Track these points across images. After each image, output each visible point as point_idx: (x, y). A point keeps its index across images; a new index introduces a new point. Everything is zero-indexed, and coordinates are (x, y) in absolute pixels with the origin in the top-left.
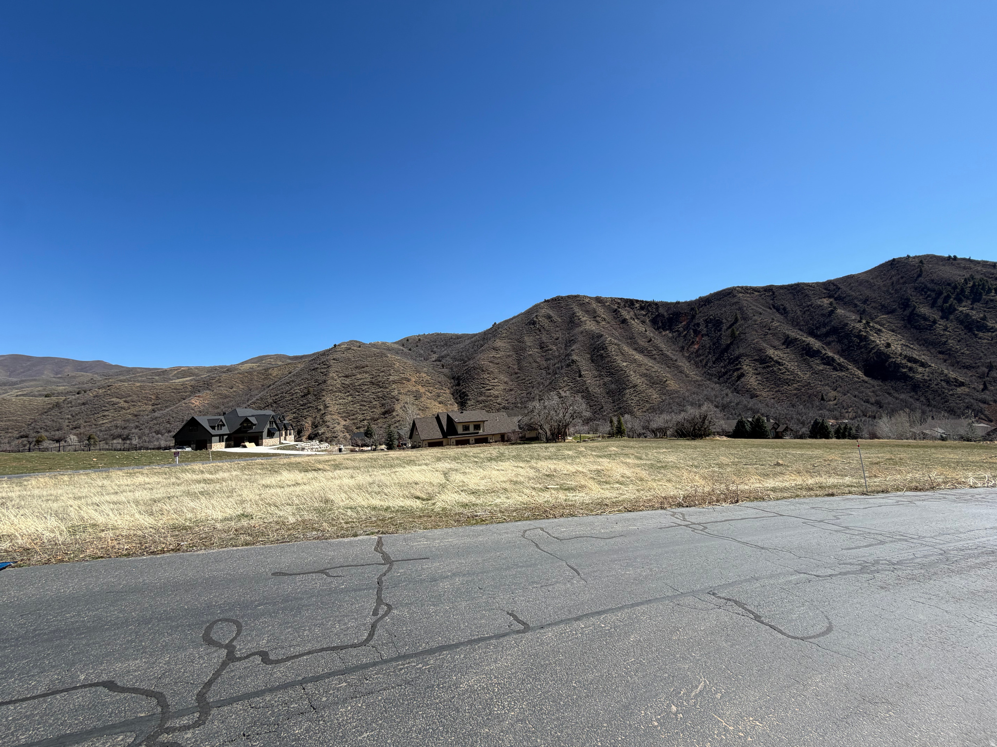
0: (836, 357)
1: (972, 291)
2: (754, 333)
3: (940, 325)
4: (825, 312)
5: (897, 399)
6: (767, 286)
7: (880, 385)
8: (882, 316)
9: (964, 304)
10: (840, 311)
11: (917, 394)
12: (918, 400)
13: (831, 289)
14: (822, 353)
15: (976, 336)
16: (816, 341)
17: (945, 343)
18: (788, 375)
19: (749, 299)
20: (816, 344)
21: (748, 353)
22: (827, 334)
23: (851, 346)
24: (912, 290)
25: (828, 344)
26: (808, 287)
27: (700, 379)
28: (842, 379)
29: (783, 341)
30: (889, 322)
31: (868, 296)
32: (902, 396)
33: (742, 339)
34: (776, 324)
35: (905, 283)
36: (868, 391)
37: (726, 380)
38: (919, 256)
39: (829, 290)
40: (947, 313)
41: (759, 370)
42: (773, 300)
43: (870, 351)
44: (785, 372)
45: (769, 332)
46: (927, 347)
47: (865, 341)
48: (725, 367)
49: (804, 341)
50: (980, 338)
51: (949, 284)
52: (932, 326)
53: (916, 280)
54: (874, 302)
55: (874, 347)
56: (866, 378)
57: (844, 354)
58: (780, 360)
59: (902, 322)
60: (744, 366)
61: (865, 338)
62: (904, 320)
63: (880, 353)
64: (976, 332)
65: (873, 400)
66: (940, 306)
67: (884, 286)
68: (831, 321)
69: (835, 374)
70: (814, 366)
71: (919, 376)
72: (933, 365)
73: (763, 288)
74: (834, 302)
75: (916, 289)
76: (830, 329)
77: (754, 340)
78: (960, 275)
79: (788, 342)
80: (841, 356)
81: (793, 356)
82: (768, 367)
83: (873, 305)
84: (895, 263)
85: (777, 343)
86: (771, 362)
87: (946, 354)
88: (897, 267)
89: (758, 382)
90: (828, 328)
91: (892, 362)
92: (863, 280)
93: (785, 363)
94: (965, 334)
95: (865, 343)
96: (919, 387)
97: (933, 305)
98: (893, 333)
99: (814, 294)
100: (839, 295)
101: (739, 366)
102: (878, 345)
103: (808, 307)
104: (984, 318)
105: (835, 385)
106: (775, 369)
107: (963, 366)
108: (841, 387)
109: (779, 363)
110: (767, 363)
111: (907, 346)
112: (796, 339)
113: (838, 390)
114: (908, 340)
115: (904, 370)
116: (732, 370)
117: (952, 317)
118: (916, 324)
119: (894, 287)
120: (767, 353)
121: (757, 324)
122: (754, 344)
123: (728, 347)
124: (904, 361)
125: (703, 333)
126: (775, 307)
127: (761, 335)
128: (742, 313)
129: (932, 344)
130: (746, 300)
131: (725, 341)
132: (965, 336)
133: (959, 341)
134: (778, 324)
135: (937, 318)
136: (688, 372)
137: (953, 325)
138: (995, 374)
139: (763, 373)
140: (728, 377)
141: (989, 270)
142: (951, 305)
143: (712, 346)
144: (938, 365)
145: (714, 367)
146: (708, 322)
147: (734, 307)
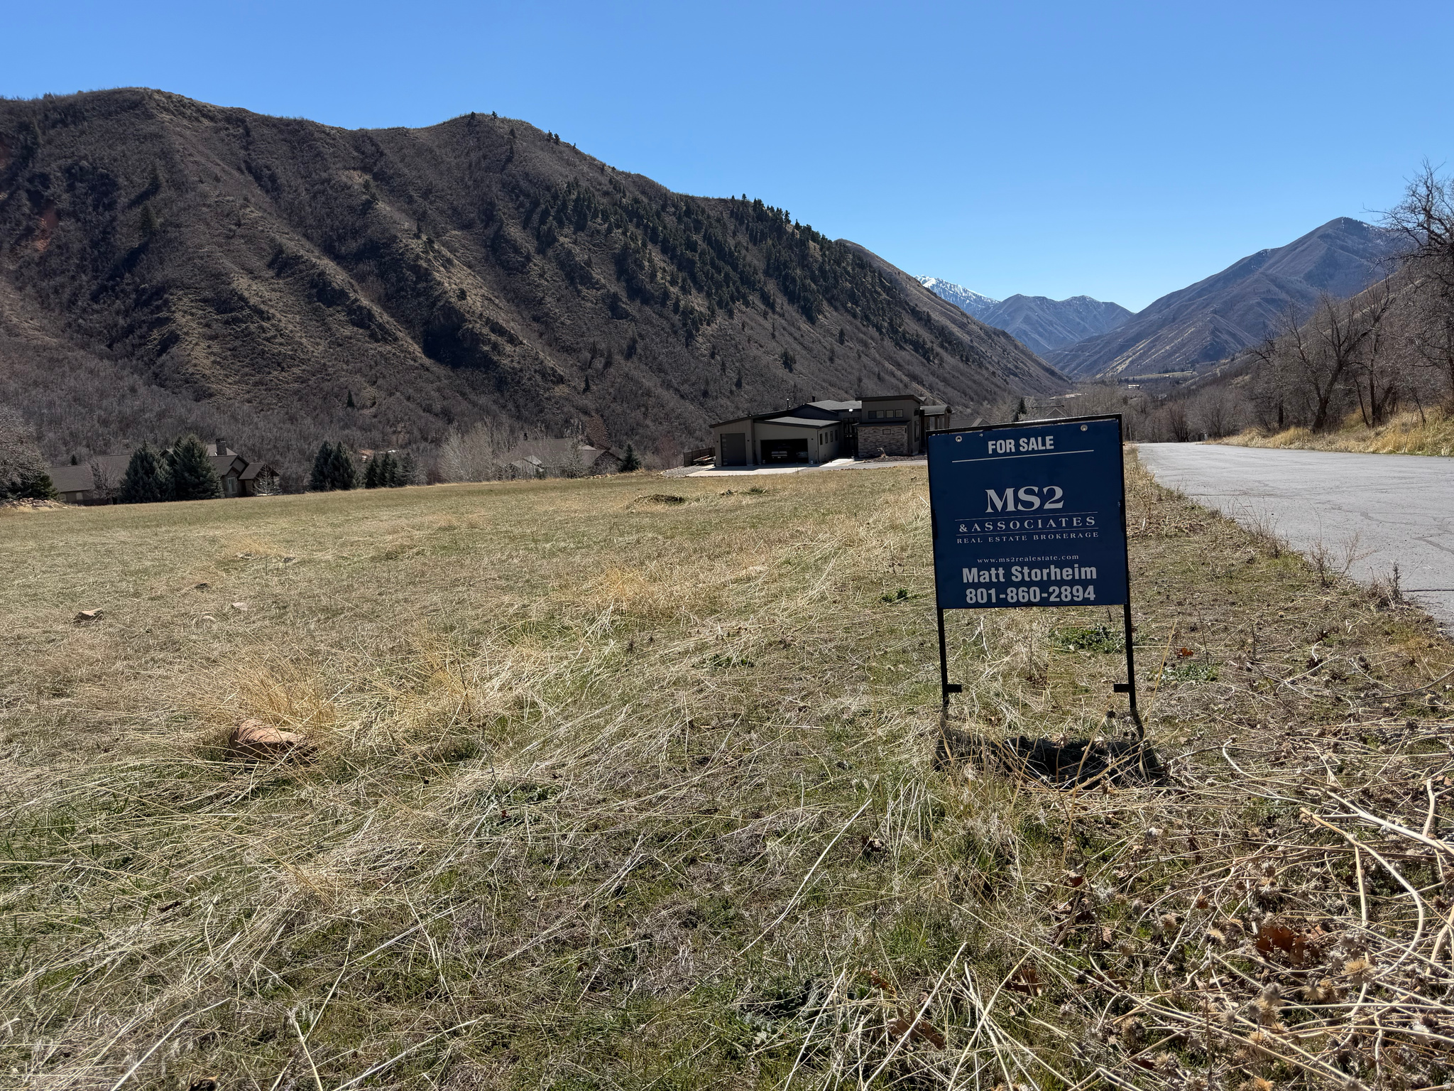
0: (376, 310)
1: (575, 210)
2: (202, 227)
3: (535, 265)
4: (354, 203)
5: (475, 404)
8: (454, 232)
9: (566, 231)
10: (381, 205)
11: (503, 395)
12: (504, 407)
13: (368, 150)
14: (349, 298)
15: (579, 292)
16: (338, 269)
17: (541, 302)
18: (281, 344)
20: (338, 276)
21: (186, 281)
22: (359, 256)
23: (402, 289)
24: (499, 186)
25: (361, 278)
27: (54, 342)
28: (386, 359)
29: (269, 258)
30: (464, 246)
31: (431, 183)
32: (483, 400)
33: (170, 241)
34: (253, 213)
35: (488, 169)
36: (429, 387)
37: (130, 349)
38: (510, 121)
39: (363, 153)
40: (545, 242)
41: (215, 327)
42: (246, 149)
43: (434, 304)
44: (275, 337)
45: (239, 231)
46: (518, 306)
47: (426, 281)
48: (126, 314)
49: (314, 266)
50: (583, 299)
51: (548, 189)
52: (524, 266)
53: (503, 169)
54: (441, 198)
55: (440, 295)
56: (427, 361)
57: (389, 304)
58: (262, 306)
59: (483, 250)
60: (178, 315)
61: (424, 275)
62: (486, 247)
63: (449, 310)
64: (580, 287)
65: (437, 407)
66: (534, 228)
67: (458, 166)
68: (366, 226)
69: (374, 348)
70: (334, 326)
71: (506, 361)
72: (525, 342)
73: (221, 111)
74: (372, 183)
75: (504, 185)
76: (365, 245)
77: (201, 246)
78: (561, 175)
79: (282, 264)
80: (386, 308)
81: (290, 300)
82: (236, 321)
83: (439, 204)
84: (475, 123)
85: (256, 263)
86: (242, 308)
87: (542, 323)
88: (478, 133)
89: (213, 358)
90: (361, 241)
91: (468, 329)
92: (423, 145)
93: (274, 315)
94: (566, 288)
95: (424, 284)
96: (507, 384)
97: (525, 225)
98: (469, 271)
99: (334, 155)
100: (381, 170)
101: (163, 314)
102: (446, 292)
103: (322, 183)
104: (589, 263)
105: (373, 371)
106: (253, 327)
107: (563, 348)
108: (384, 377)
109: (260, 313)
110: (232, 310)
111: (490, 299)
112: (297, 259)
113: (380, 382)
114: (491, 288)
115: (486, 348)
116: (144, 321)
117: (550, 253)
118: (504, 257)
119: (471, 173)
120: (234, 285)
121: (209, 206)
122: (202, 258)
123: (133, 258)
124: (486, 330)
125: (60, 206)
126: (249, 169)
127: (219, 235)
128: (171, 167)
129: (526, 302)
130: (180, 135)
131: (125, 239)
132: (565, 292)
133: (558, 300)
134: (257, 214)
135: (532, 250)
136: (15, 320)
137: (551, 268)
138: (599, 363)
139: (225, 336)
140: (136, 341)
141: (597, 175)
142: (550, 228)
143: (88, 250)
144: (531, 342)
145: (97, 312)
146: (74, 176)
147: (148, 146)
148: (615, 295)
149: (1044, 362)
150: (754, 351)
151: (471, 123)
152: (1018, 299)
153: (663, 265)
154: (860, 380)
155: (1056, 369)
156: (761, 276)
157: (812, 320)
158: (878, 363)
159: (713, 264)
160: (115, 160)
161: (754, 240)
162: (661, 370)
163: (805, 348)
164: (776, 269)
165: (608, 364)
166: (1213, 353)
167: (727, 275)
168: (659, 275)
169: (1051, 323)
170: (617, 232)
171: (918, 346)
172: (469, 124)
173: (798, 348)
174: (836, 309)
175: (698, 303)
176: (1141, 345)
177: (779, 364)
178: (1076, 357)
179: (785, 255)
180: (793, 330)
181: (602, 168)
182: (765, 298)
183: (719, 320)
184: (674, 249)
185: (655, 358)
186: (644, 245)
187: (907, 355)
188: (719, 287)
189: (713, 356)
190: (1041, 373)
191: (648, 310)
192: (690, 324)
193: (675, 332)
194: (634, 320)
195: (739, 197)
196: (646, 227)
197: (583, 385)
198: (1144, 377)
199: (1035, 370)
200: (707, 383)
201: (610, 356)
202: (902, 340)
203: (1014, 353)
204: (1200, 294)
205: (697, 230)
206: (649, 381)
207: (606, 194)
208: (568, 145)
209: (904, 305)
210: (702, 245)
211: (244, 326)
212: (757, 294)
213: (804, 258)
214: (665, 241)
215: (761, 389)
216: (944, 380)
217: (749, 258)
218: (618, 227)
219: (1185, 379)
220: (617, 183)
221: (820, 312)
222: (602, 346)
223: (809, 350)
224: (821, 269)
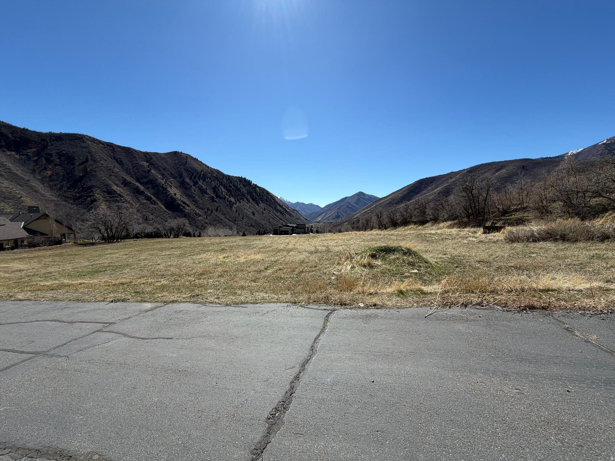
0: (152, 197)
1: (203, 176)
2: (102, 172)
3: (193, 188)
4: (145, 170)
6: (109, 143)
7: (172, 214)
8: (172, 179)
9: (200, 181)
10: (152, 171)
13: (148, 156)
14: (145, 193)
15: (204, 195)
16: (141, 186)
17: (194, 197)
18: (127, 204)
19: (96, 147)
20: (142, 188)
21: (98, 186)
22: (147, 183)
23: (159, 192)
24: (183, 169)
25: (148, 188)
26: (135, 152)
27: (56, 199)
28: (155, 209)
29: (122, 182)
30: (174, 183)
31: (165, 167)
33: (93, 175)
34: (116, 170)
35: (180, 165)
36: (166, 217)
37: (80, 202)
38: (185, 154)
39: (147, 158)
40: (195, 183)
41: (107, 198)
42: (113, 153)
43: (168, 196)
45: (113, 174)
46: (188, 198)
47: (166, 190)
48: (79, 193)
49: (135, 185)
50: (205, 197)
51: (196, 171)
52: (190, 188)
53: (185, 165)
54: (168, 171)
55: (169, 194)
56: (166, 210)
57: (155, 195)
58: (121, 194)
60: (96, 195)
61: (165, 189)
62: (180, 183)
63: (172, 198)
66: (193, 180)
67: (172, 163)
68: (149, 176)
69: (152, 206)
70: (141, 200)
71: (187, 211)
73: (106, 143)
74: (150, 165)
75: (185, 169)
77: (102, 177)
78: (199, 168)
80: (154, 196)
81: (128, 192)
82: (113, 197)
85: (118, 182)
86: (115, 194)
87: (195, 202)
88: (177, 156)
89: (107, 206)
90: (147, 179)
91: (177, 203)
92: (163, 157)
93: (124, 196)
96: (187, 216)
97: (191, 179)
98: (176, 189)
99: (138, 157)
100: (152, 162)
101: (91, 194)
102: (171, 194)
103: (136, 164)
104: (206, 189)
105: (152, 212)
106: (118, 199)
107: (200, 208)
109: (121, 196)
110: (113, 194)
111: (182, 196)
112: (130, 182)
113: (154, 214)
114: (182, 193)
115: (182, 207)
116: (85, 195)
117: (197, 186)
118: (185, 186)
119: (176, 165)
120: (113, 188)
121: (104, 167)
122: (103, 180)
123: (81, 179)
124: (181, 203)
125: (56, 163)
126: (114, 158)
127: (107, 175)
128: (92, 156)
129: (190, 197)
130: (94, 148)
131: (78, 173)
132: (200, 195)
133: (199, 197)
134: (118, 170)
135: (192, 185)
136: (43, 192)
137: (197, 189)
138: (209, 212)
139: (110, 201)
140: (83, 200)
141: (207, 169)
142: (197, 180)
143: (66, 175)
144: (192, 207)
145: (69, 192)
146: (60, 155)
147: (83, 150)
148: (213, 197)
149: (304, 217)
150: (246, 211)
151: (175, 153)
152: (298, 203)
153: (224, 190)
154: (269, 219)
155: (307, 218)
156: (246, 194)
157: (258, 205)
158: (273, 215)
159: (235, 191)
160: (74, 152)
161: (244, 186)
162: (224, 214)
163: (257, 211)
164: (249, 193)
165: (212, 213)
166: (338, 217)
167: (239, 194)
168: (223, 193)
169: (305, 209)
170: (213, 182)
171: (281, 212)
172: (175, 154)
173: (255, 211)
174: (263, 203)
175: (232, 199)
176: (324, 214)
177: (252, 214)
178: (310, 216)
179: (252, 190)
180: (254, 207)
181: (208, 167)
182: (247, 199)
183: (238, 204)
184: (227, 187)
185: (223, 212)
186: (220, 186)
187: (278, 214)
188: (237, 196)
189: (236, 212)
190: (304, 219)
191: (221, 200)
192: (231, 205)
193: (228, 206)
194: (217, 202)
195: (240, 177)
196: (220, 182)
197: (206, 217)
198: (325, 221)
199: (303, 218)
200: (236, 218)
201: (212, 210)
202: (277, 211)
203: (298, 215)
204: (335, 205)
205: (231, 183)
206: (222, 217)
207: (210, 173)
208: (200, 161)
209: (277, 203)
210: (233, 187)
211: (116, 198)
212: (246, 198)
213: (256, 191)
214: (224, 185)
215: (248, 220)
216: (287, 220)
217: (243, 190)
218: (213, 181)
219: (333, 222)
220: (213, 171)
221: (260, 203)
222: (210, 208)
223: (258, 212)
224: (259, 194)
